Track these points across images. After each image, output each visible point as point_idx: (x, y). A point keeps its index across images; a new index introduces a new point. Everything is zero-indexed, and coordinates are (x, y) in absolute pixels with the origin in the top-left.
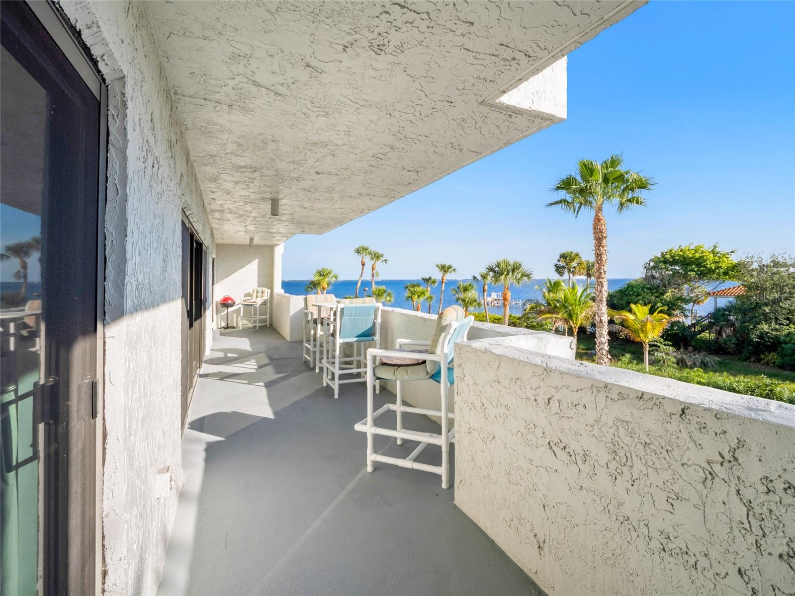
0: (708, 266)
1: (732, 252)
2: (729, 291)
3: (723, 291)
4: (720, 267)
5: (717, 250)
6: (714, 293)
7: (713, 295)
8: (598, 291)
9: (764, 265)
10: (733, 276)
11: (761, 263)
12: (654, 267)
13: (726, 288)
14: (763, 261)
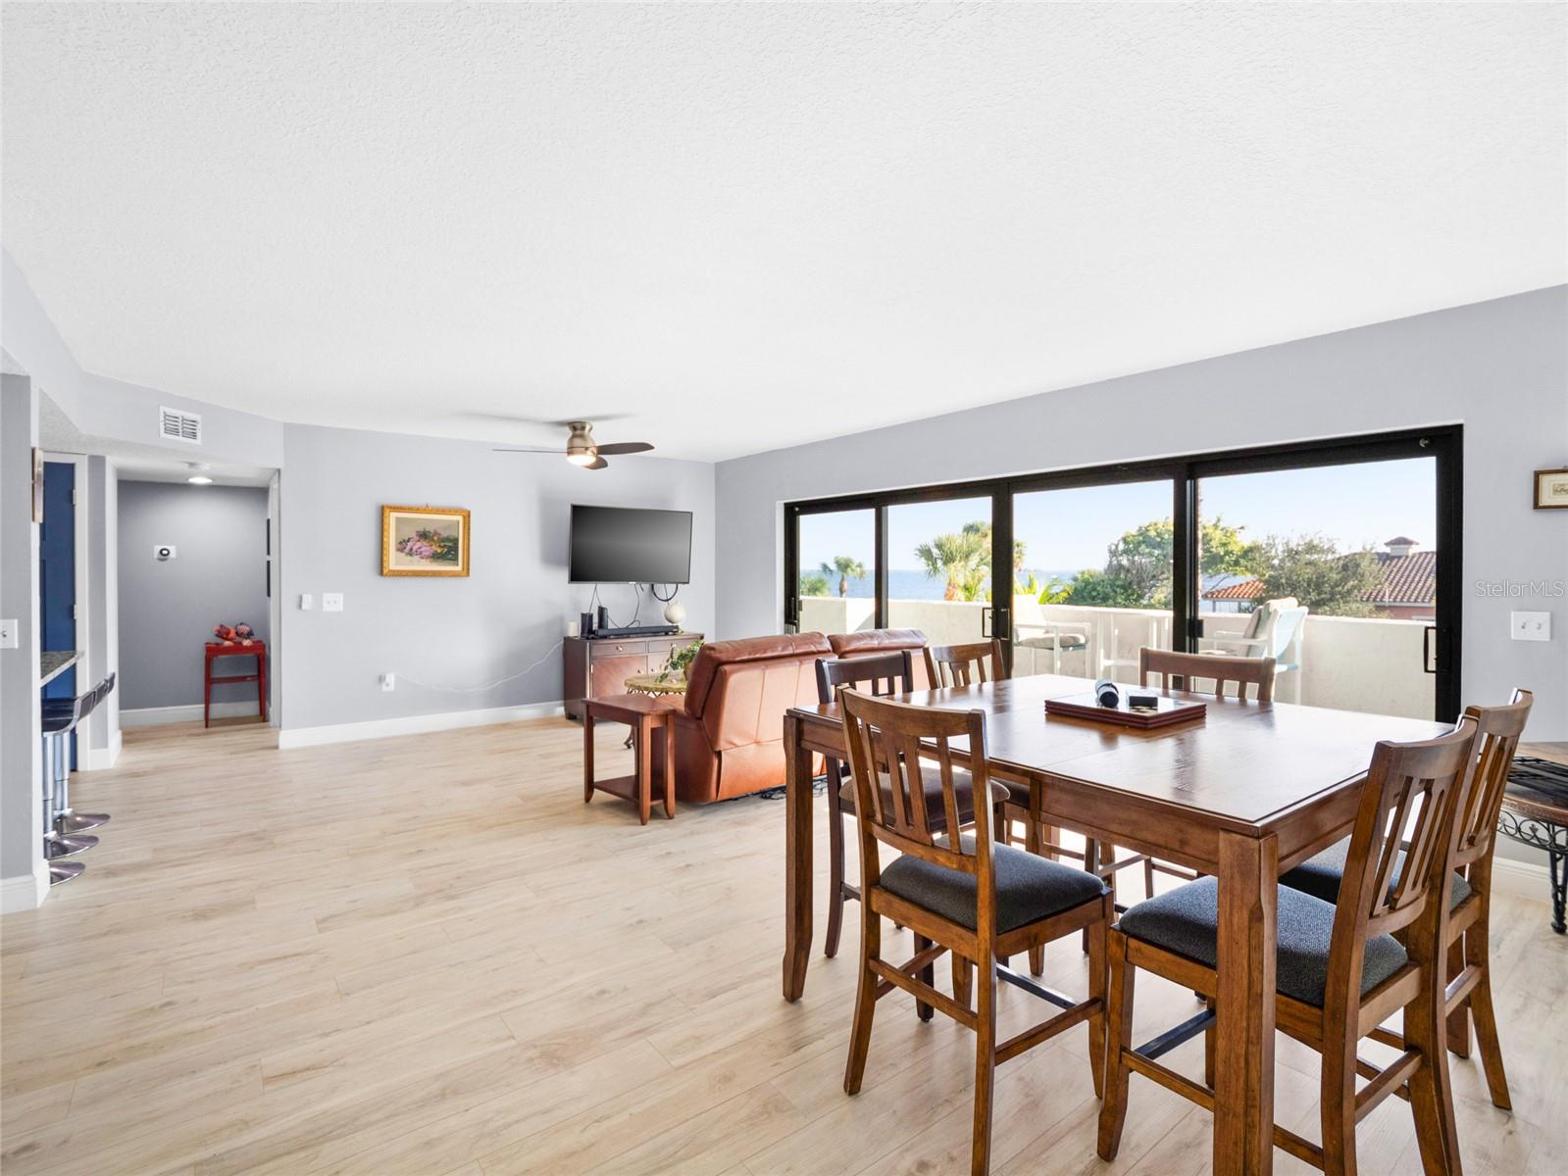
0: (1214, 550)
1: (1242, 528)
2: (1234, 591)
3: (1226, 590)
4: (1231, 552)
5: (1222, 525)
6: (1213, 594)
7: (1211, 597)
9: (1292, 550)
10: (1246, 567)
11: (1287, 546)
12: (1125, 552)
13: (1231, 585)
14: (1290, 543)
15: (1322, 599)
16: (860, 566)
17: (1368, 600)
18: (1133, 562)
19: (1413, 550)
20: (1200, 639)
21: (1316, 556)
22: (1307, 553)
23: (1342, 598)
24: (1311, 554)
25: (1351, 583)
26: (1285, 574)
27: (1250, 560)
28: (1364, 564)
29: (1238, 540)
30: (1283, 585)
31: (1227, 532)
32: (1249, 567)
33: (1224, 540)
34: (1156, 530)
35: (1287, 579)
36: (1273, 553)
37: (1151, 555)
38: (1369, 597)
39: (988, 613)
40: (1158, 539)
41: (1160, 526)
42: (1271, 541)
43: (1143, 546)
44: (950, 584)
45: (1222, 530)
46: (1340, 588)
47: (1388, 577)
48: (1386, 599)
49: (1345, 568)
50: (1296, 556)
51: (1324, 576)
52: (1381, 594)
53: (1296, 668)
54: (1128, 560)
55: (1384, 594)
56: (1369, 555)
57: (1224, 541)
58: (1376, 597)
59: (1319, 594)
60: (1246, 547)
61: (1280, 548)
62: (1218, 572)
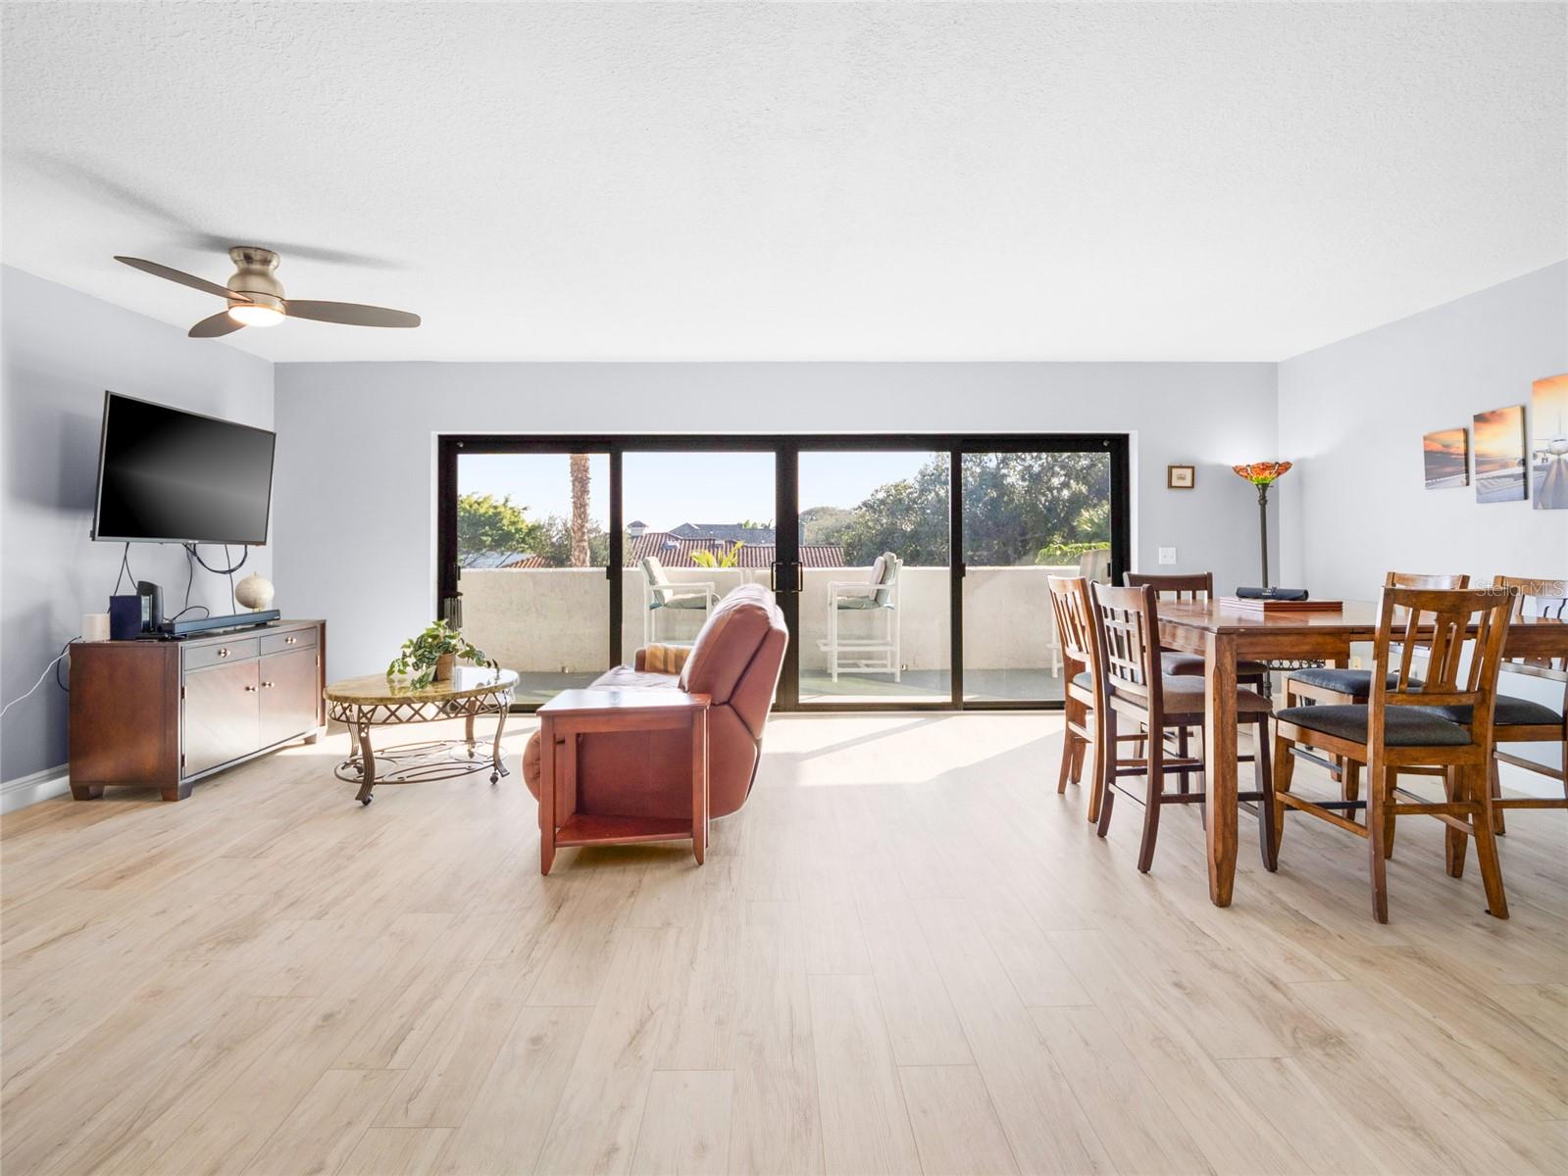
1: (525, 509)
19: (646, 531)
27: (534, 538)
29: (523, 519)
31: (514, 511)
32: (533, 543)
33: (513, 519)
36: (553, 531)
42: (550, 521)
45: (510, 509)
60: (531, 525)
61: (558, 528)
62: (511, 549)
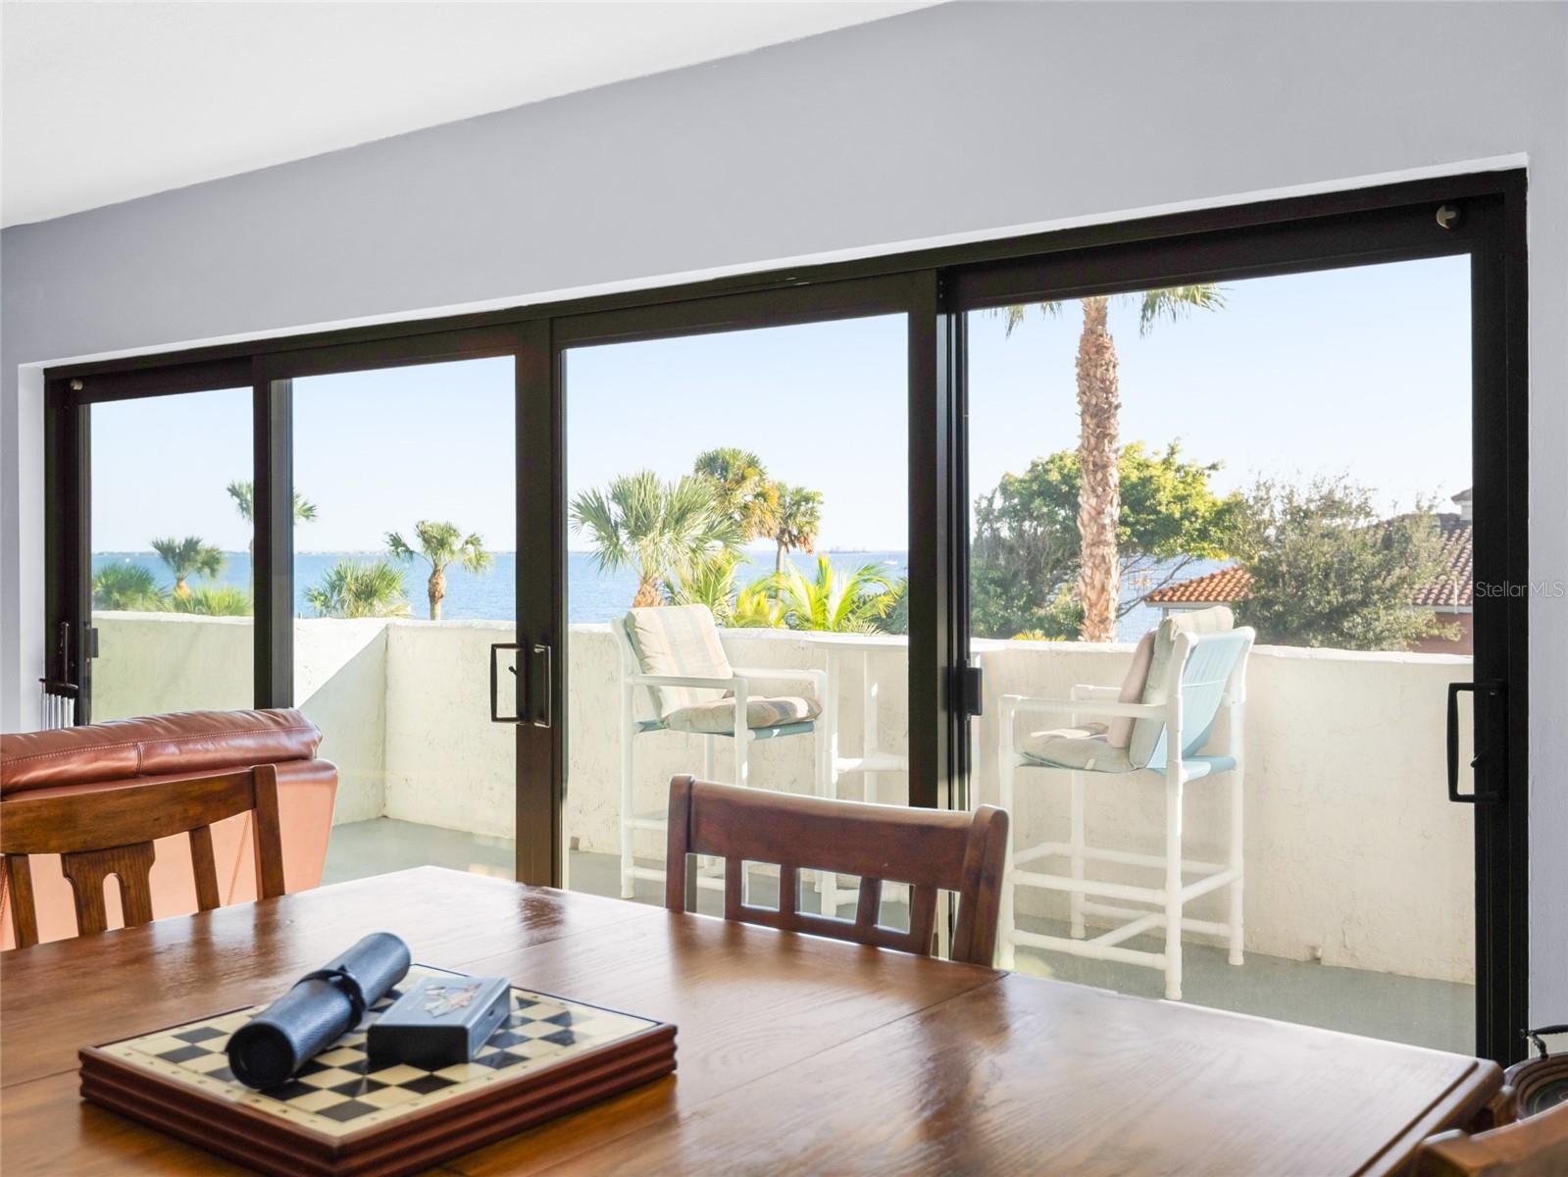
0: (1163, 509)
1: (1213, 467)
2: (1200, 589)
3: (1187, 587)
4: (1194, 513)
5: (1178, 460)
6: (1163, 594)
7: (1161, 600)
8: (1093, 587)
9: (1300, 509)
10: (1221, 542)
11: (1291, 502)
12: (1004, 513)
13: (1195, 577)
14: (1296, 497)
15: (1349, 603)
16: (473, 541)
17: (1425, 603)
18: (1021, 534)
20: (975, 720)
21: (1338, 521)
22: (1324, 515)
23: (1382, 599)
24: (1333, 516)
25: (1397, 572)
26: (1287, 555)
27: (1228, 528)
28: (1419, 536)
29: (1206, 490)
30: (1283, 575)
31: (1187, 474)
32: (1226, 539)
33: (1182, 490)
34: (1061, 469)
35: (1290, 565)
36: (1266, 516)
37: (1051, 518)
38: (1427, 597)
39: (508, 658)
40: (1065, 488)
41: (1068, 462)
42: (1262, 493)
43: (1038, 502)
44: (645, 580)
45: (1178, 470)
46: (1379, 582)
47: (1457, 561)
48: (1454, 601)
49: (1388, 542)
50: (1307, 522)
51: (1352, 559)
52: (1446, 591)
53: (1232, 766)
54: (1011, 529)
55: (1451, 592)
56: (1425, 520)
57: (1181, 492)
58: (1438, 597)
59: (1344, 594)
60: (1219, 503)
61: (1279, 507)
62: (1172, 553)
